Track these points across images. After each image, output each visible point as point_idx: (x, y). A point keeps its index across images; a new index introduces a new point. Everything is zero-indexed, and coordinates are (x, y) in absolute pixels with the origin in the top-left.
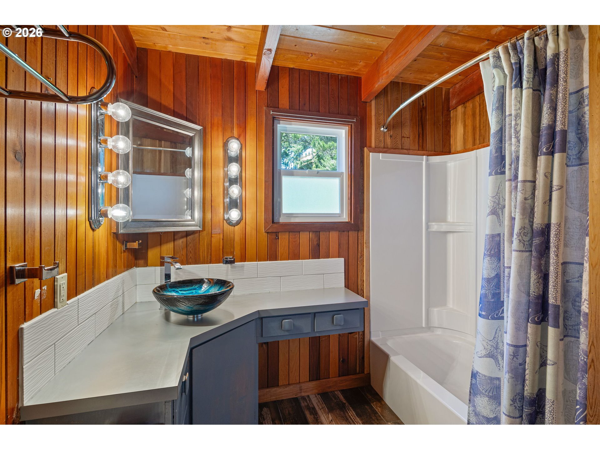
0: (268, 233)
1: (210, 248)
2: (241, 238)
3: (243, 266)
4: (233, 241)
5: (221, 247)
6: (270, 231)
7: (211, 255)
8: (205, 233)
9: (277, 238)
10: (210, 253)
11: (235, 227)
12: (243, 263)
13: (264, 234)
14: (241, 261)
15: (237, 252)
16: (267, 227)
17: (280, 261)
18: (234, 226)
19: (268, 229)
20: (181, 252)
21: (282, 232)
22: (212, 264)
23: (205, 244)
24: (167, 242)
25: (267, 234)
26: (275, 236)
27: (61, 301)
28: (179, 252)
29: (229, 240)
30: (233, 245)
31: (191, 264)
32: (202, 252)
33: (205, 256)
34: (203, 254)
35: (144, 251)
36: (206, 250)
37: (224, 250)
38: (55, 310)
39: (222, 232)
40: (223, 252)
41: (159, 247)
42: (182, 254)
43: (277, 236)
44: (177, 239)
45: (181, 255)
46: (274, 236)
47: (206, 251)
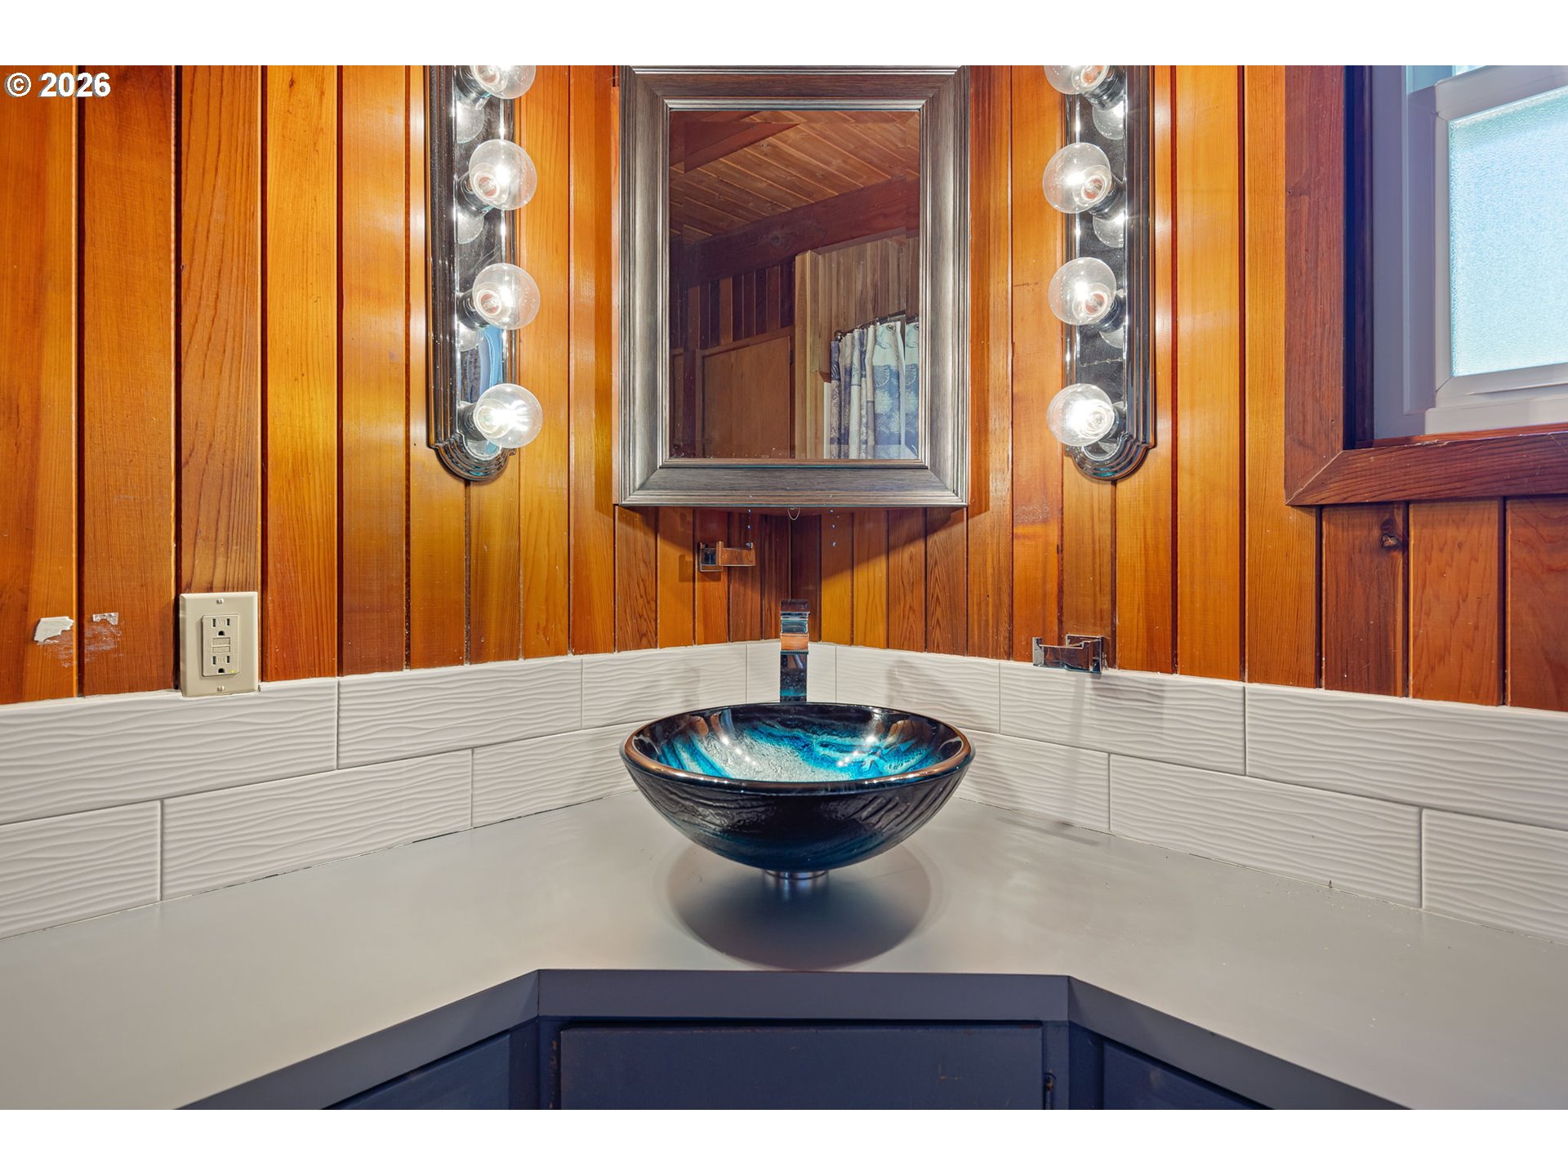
0: (1320, 510)
1: (1005, 588)
2: (1150, 541)
3: (1156, 694)
4: (1107, 558)
5: (1052, 587)
6: (1326, 496)
7: (1011, 616)
8: (984, 521)
9: (1391, 542)
10: (1005, 611)
11: (1121, 485)
12: (1158, 676)
13: (1294, 516)
14: (1151, 666)
15: (1130, 618)
16: (1305, 476)
17: (1419, 702)
18: (1114, 482)
19: (1320, 484)
20: (909, 598)
21: (1432, 500)
22: (1016, 660)
23: (990, 571)
24: (869, 557)
25: (1310, 520)
26: (1376, 533)
27: (211, 669)
28: (902, 597)
29: (1090, 550)
30: (1107, 581)
31: (938, 651)
32: (979, 604)
33: (987, 621)
34: (979, 610)
35: (811, 588)
36: (990, 593)
37: (1066, 600)
38: (178, 695)
39: (1056, 513)
40: (1061, 608)
41: (849, 573)
42: (910, 607)
43: (1387, 528)
44: (895, 547)
45: (908, 607)
46: (1367, 531)
47: (990, 600)
